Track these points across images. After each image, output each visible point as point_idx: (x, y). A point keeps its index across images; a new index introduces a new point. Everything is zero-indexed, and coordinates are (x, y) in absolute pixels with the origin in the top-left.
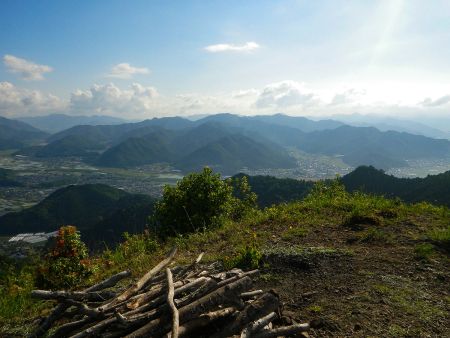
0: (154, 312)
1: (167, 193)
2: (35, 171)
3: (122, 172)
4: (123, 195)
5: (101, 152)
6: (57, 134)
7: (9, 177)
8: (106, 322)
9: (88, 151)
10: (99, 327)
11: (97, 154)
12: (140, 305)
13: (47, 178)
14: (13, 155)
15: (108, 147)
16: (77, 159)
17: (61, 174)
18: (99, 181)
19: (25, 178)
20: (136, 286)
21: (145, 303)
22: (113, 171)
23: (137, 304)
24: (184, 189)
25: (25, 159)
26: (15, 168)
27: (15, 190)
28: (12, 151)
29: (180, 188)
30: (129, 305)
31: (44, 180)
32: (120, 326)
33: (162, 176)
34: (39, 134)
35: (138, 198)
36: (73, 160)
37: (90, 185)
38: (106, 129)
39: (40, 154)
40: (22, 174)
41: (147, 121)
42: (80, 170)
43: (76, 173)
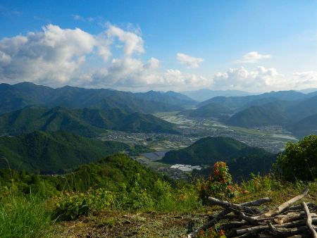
0: (295, 230)
1: (290, 148)
2: (188, 126)
3: (244, 130)
4: (245, 147)
5: (231, 115)
6: (203, 103)
7: (173, 128)
8: (261, 227)
9: (222, 114)
10: (256, 229)
11: (227, 117)
12: (284, 222)
13: (195, 130)
14: (177, 115)
15: (236, 112)
16: (214, 119)
17: (203, 128)
18: (228, 136)
19: (183, 129)
20: (277, 209)
21: (288, 222)
22: (238, 129)
23: (282, 221)
24: (304, 147)
25: (183, 118)
26: (178, 123)
27: (177, 136)
28: (177, 112)
29: (300, 146)
30: (276, 220)
31: (193, 132)
32: (271, 232)
33: (275, 136)
34: (193, 102)
35: (255, 150)
36: (212, 120)
37: (221, 137)
38: (235, 99)
39: (192, 115)
40: (181, 127)
41: (266, 94)
42: (215, 127)
43: (213, 129)
